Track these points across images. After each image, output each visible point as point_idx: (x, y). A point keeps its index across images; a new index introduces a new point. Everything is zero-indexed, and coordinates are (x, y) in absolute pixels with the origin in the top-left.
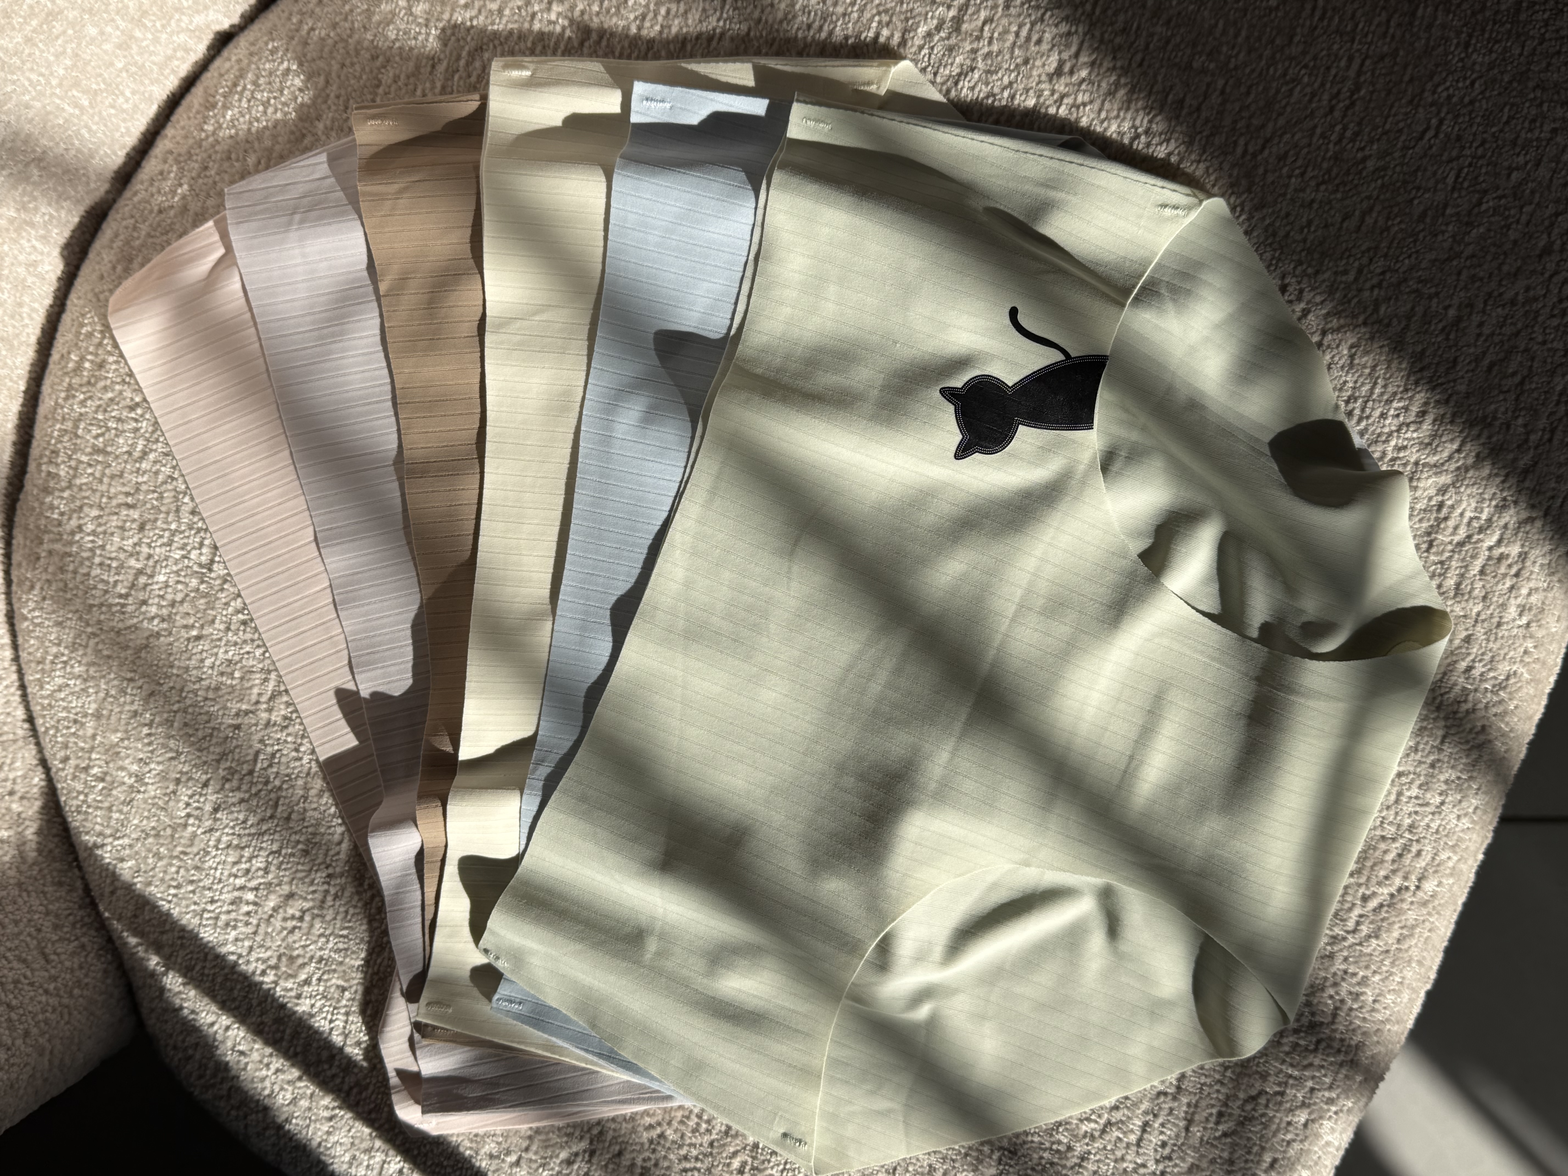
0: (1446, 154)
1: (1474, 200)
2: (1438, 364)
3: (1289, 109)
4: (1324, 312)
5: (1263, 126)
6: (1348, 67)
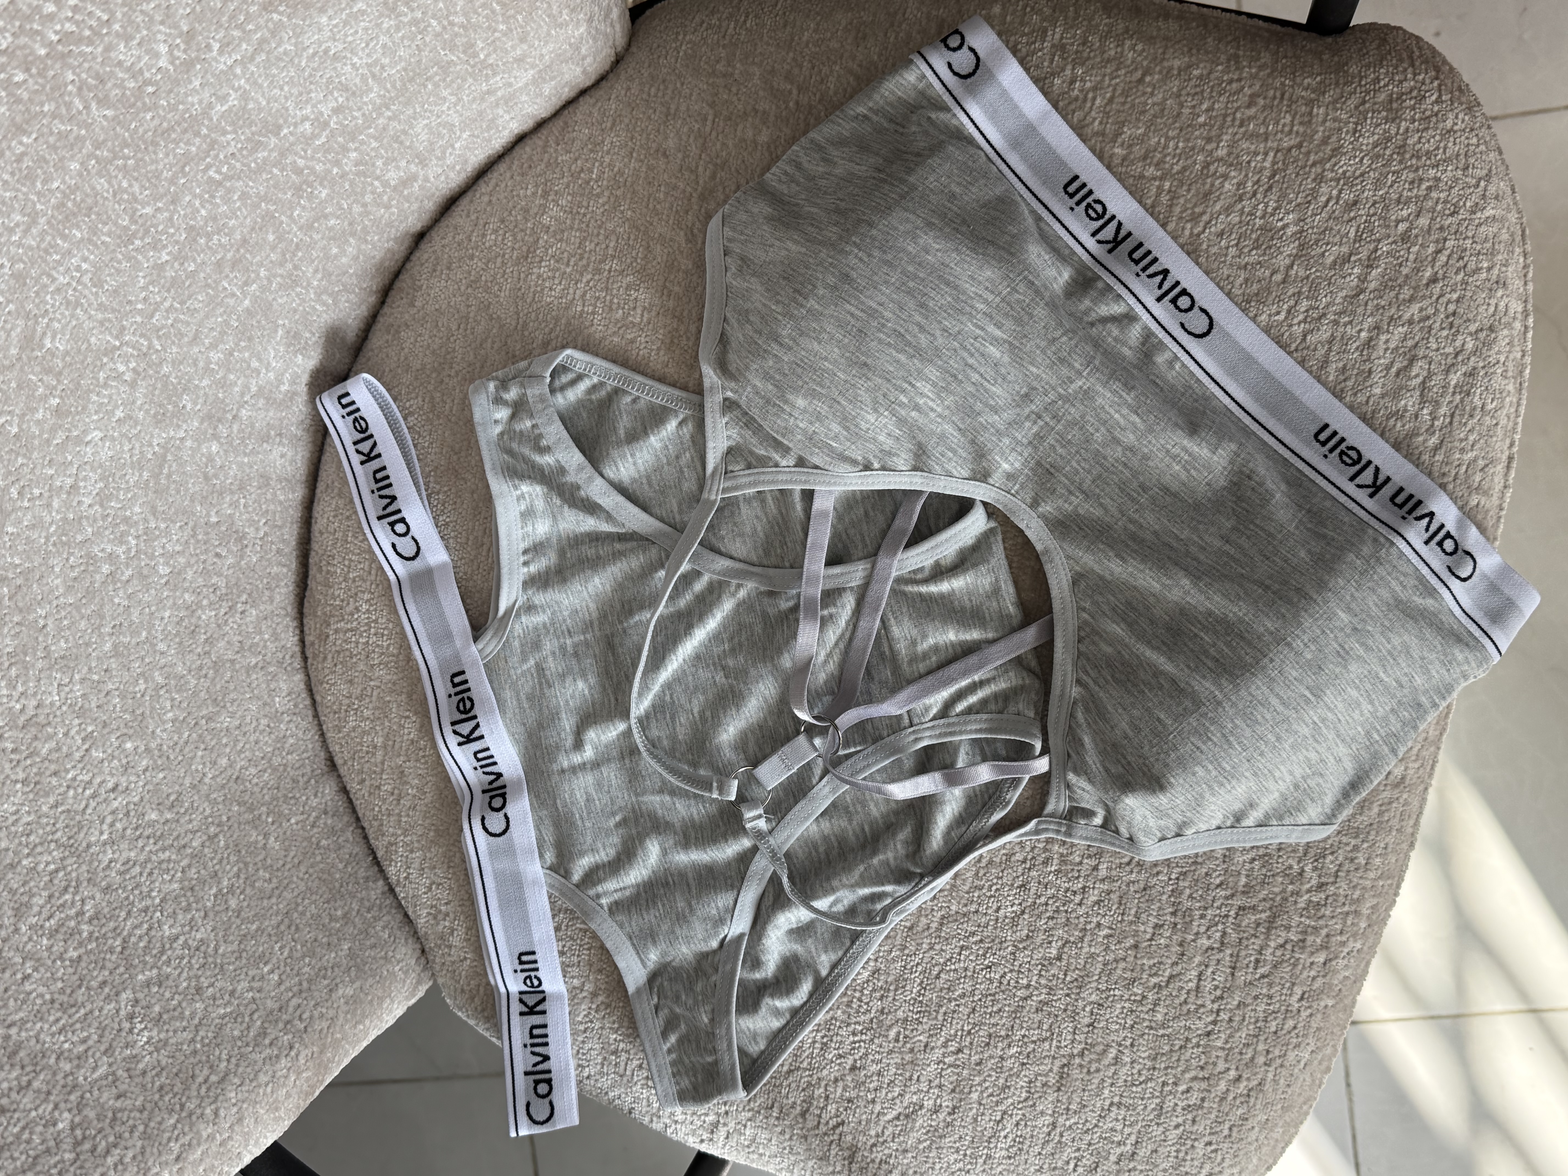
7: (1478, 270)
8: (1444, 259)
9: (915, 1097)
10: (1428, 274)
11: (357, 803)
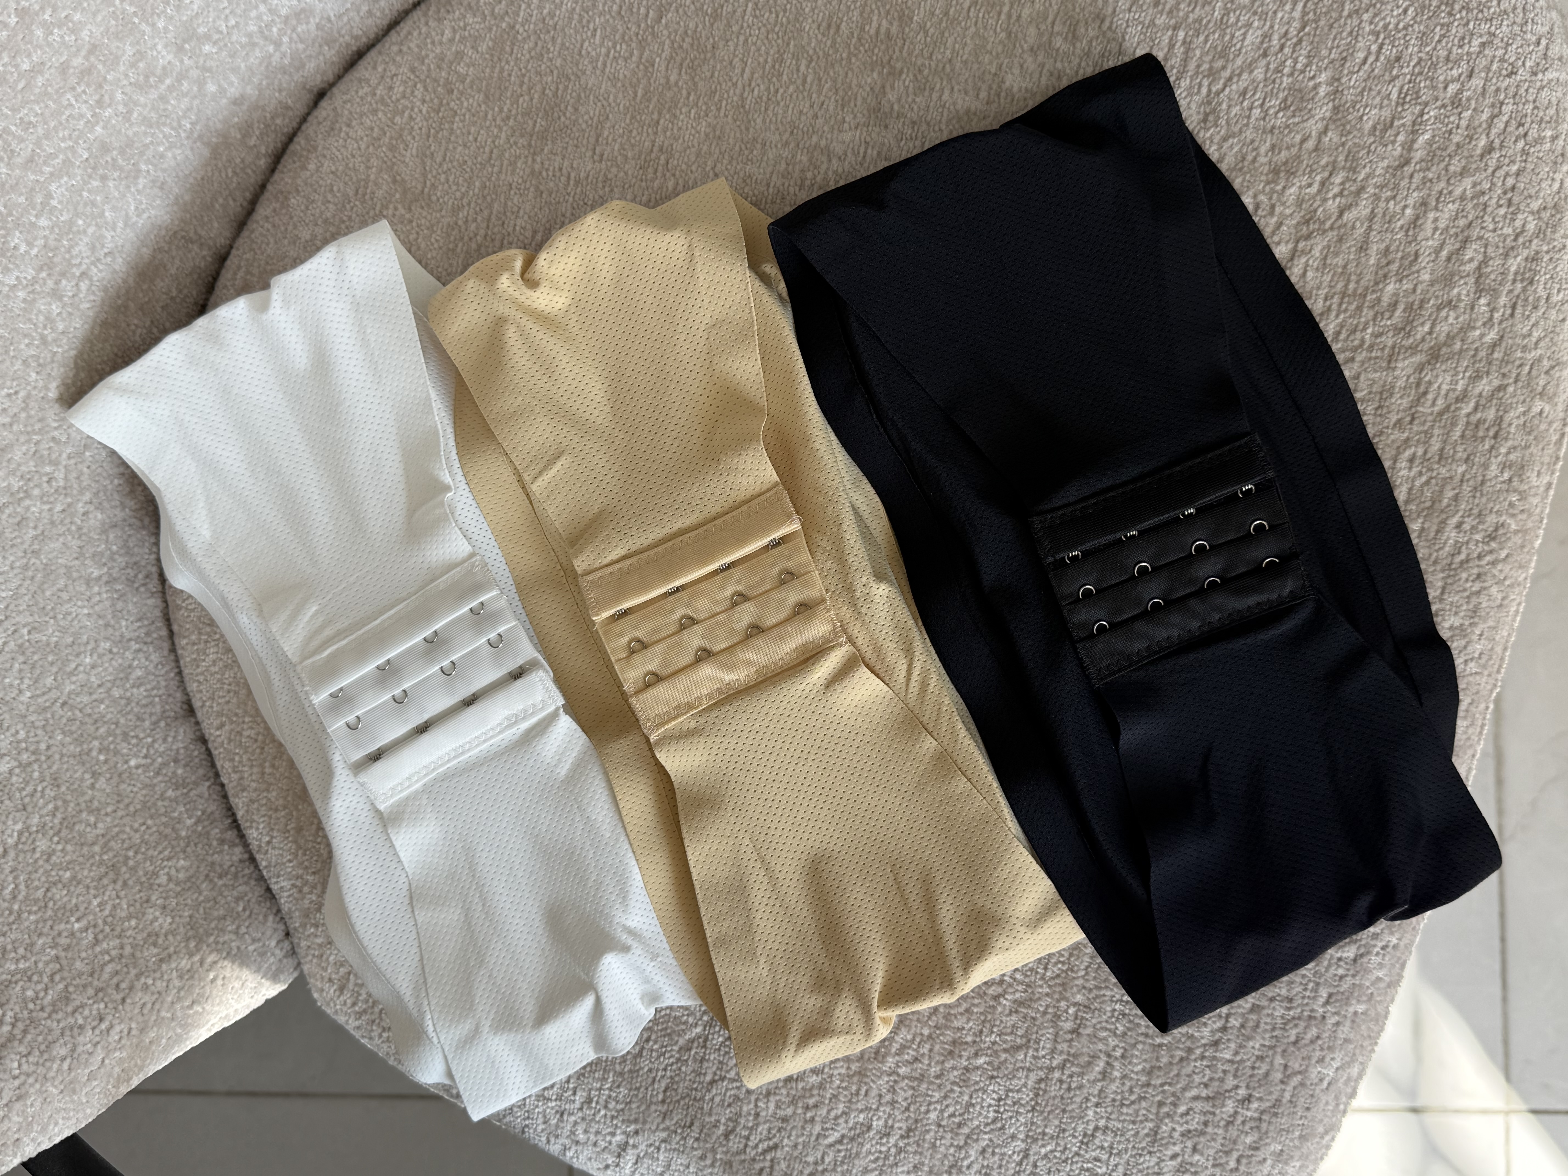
0: (1387, 74)
1: (1416, 112)
2: (1402, 258)
3: (1244, 51)
4: (1294, 222)
5: (1224, 68)
6: (1293, 9)
7: (1539, 140)
8: (1502, 126)
9: (862, 1116)
10: (1483, 142)
11: (215, 752)
